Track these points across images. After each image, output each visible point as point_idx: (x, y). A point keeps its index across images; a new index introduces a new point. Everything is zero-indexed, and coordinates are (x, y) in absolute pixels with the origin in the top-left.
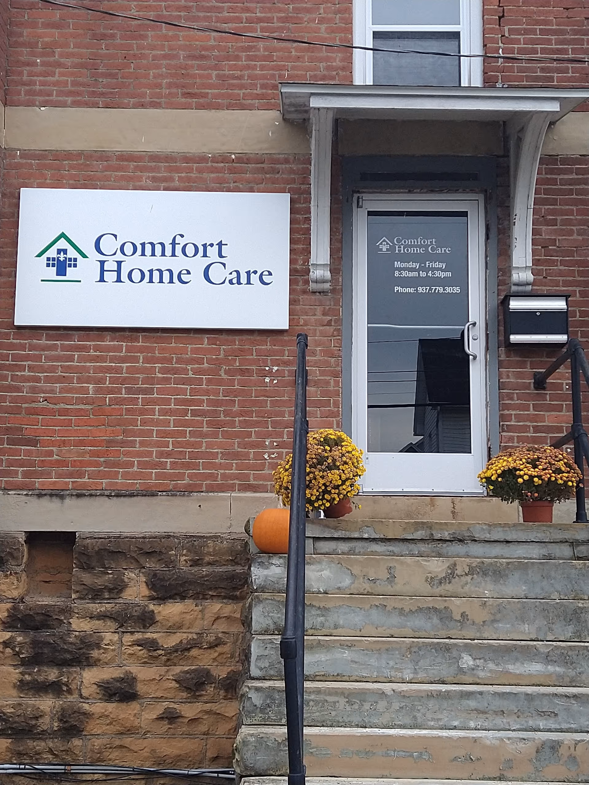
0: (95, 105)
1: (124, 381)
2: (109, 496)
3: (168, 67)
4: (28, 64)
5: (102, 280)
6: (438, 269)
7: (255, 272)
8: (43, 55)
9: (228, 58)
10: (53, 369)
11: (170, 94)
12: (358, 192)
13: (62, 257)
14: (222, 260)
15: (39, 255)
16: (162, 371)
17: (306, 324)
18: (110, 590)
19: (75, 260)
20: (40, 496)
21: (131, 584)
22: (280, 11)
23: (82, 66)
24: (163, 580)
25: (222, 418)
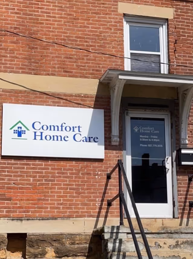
0: (30, 73)
1: (44, 177)
2: (39, 220)
3: (58, 61)
4: (4, 56)
5: (35, 139)
6: (155, 138)
7: (92, 138)
8: (10, 53)
9: (80, 59)
10: (17, 172)
11: (59, 71)
12: (127, 110)
13: (20, 130)
14: (80, 133)
15: (11, 129)
16: (58, 173)
17: (110, 157)
18: (41, 255)
19: (25, 131)
20: (13, 220)
21: (49, 252)
22: (98, 43)
23: (25, 58)
24: (61, 250)
25: (80, 191)
